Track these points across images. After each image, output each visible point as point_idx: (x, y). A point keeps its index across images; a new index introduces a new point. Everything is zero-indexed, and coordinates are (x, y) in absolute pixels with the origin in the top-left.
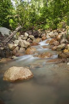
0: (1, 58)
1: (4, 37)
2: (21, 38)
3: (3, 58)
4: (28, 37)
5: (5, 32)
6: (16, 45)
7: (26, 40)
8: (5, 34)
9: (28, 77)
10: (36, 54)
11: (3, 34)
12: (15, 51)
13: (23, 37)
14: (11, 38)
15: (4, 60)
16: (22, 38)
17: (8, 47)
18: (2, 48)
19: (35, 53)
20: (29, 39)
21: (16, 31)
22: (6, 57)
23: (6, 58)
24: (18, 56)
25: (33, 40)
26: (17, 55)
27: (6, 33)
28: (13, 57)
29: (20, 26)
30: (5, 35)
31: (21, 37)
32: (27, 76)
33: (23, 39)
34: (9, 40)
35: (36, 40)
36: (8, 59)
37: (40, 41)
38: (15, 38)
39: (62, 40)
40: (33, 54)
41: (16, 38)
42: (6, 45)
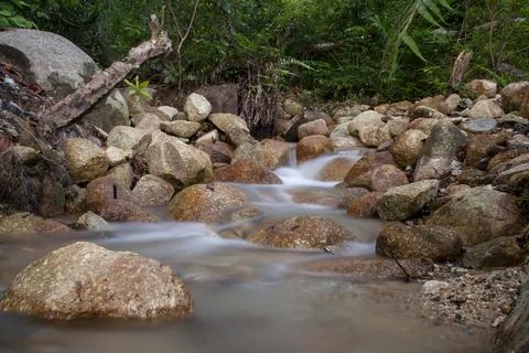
0: (7, 212)
1: (43, 93)
2: (157, 121)
3: (20, 215)
4: (207, 124)
5: (56, 65)
6: (114, 154)
7: (192, 139)
8: (52, 78)
9: (159, 310)
10: (238, 221)
11: (41, 75)
12: (102, 188)
13: (175, 118)
14: (92, 101)
15: (20, 224)
16: (167, 123)
17: (61, 154)
18: (22, 151)
19: (236, 216)
20: (213, 134)
21: (133, 61)
22: (36, 212)
23: (39, 219)
24: (118, 220)
25: (233, 146)
26: (116, 212)
27: (61, 74)
28: (82, 220)
29: (164, 37)
30: (56, 85)
31: (163, 116)
32: (154, 304)
33: (171, 134)
34: (75, 113)
35: (259, 147)
36: (50, 222)
37: (284, 161)
38: (117, 111)
39: (426, 161)
40: (221, 223)
41: (126, 113)
42: (48, 139)
